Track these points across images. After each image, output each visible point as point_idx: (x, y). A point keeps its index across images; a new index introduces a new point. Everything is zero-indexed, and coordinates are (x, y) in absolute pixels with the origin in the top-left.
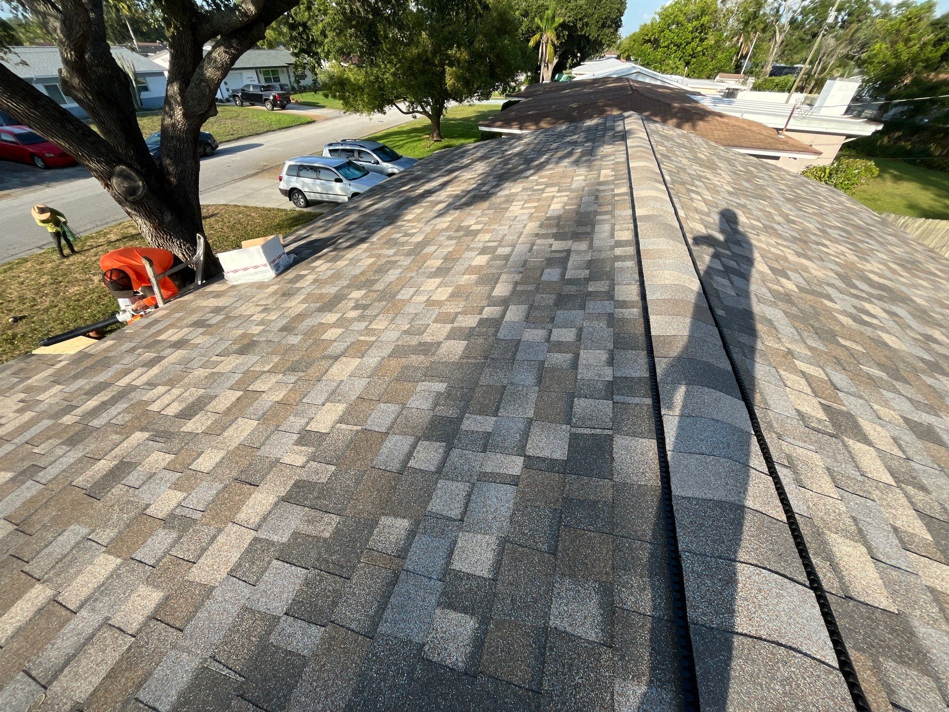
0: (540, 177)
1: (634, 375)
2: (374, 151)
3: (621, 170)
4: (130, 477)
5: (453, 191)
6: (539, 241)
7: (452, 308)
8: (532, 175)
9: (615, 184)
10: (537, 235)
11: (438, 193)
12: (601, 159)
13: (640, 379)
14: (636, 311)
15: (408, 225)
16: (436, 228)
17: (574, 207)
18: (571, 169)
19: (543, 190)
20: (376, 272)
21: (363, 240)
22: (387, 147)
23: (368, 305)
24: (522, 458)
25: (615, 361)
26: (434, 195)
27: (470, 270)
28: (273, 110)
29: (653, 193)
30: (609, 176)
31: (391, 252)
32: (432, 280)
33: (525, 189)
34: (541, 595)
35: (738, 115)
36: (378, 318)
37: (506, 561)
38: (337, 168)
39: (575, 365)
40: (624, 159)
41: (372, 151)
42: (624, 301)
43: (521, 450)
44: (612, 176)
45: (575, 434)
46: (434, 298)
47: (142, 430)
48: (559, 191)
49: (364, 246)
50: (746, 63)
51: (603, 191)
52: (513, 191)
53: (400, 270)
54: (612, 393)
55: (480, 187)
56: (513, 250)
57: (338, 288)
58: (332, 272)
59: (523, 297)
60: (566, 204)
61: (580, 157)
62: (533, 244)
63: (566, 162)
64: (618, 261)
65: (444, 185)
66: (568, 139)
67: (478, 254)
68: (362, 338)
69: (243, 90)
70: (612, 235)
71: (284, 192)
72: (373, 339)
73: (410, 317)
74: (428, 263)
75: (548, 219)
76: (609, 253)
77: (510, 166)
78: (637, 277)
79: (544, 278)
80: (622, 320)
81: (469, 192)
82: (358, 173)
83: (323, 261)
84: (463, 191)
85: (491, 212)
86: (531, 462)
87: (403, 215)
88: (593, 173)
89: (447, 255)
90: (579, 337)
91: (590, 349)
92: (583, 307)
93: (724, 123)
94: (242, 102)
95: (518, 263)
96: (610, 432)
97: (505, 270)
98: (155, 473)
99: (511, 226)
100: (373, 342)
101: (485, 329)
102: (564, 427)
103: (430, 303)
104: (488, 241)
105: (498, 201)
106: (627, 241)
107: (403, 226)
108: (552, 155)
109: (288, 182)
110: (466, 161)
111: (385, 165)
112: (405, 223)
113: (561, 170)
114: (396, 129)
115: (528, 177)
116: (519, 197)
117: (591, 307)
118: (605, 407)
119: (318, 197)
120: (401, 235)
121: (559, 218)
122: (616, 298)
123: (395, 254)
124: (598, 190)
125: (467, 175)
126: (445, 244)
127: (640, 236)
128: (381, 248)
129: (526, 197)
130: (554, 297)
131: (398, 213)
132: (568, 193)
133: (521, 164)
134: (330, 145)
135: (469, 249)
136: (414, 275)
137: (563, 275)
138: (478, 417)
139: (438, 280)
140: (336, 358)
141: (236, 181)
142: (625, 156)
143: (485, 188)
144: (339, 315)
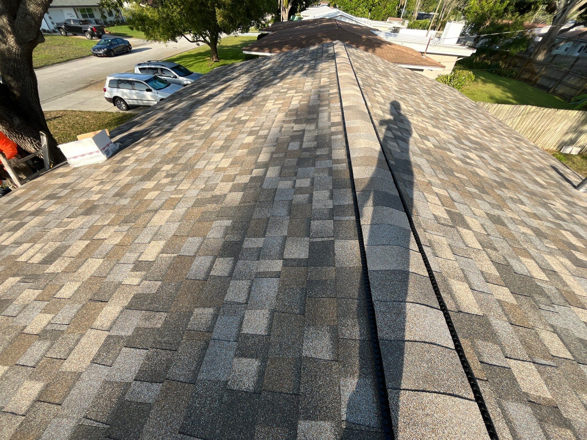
0: (284, 84)
1: (345, 203)
2: (172, 69)
3: (333, 78)
4: (8, 310)
5: (228, 95)
6: (285, 125)
7: (232, 172)
8: (279, 82)
9: (330, 87)
10: (284, 121)
11: (218, 96)
12: (321, 72)
13: (349, 205)
14: (345, 165)
15: (199, 118)
16: (218, 120)
17: (306, 102)
18: (302, 78)
19: (286, 92)
20: (179, 151)
21: (168, 130)
22: (181, 66)
23: (176, 174)
24: (282, 261)
25: (334, 196)
26: (215, 98)
27: (242, 146)
28: (92, 39)
29: (352, 92)
30: (326, 82)
31: (189, 137)
32: (218, 154)
33: (275, 92)
34: (297, 339)
35: (400, 44)
36: (183, 182)
37: (275, 323)
38: (146, 81)
39: (310, 200)
40: (334, 71)
41: (171, 69)
42: (338, 160)
43: (281, 256)
44: (328, 82)
45: (312, 242)
46: (220, 166)
47: (14, 276)
48: (296, 93)
49: (169, 134)
50: (403, 11)
51: (323, 91)
52: (267, 93)
53: (196, 149)
54: (333, 216)
55: (245, 91)
56: (269, 132)
57: (153, 164)
58: (149, 153)
59: (277, 162)
60: (301, 101)
61: (308, 70)
62: (282, 127)
63: (299, 74)
64: (333, 135)
65: (222, 91)
66: (300, 59)
67: (247, 136)
68: (173, 196)
69: (65, 23)
70: (329, 119)
71: (109, 100)
72: (181, 196)
73: (205, 180)
74: (215, 143)
75: (290, 111)
76: (328, 130)
77: (265, 77)
78: (344, 144)
79: (290, 148)
80: (337, 171)
81: (239, 95)
82: (162, 85)
83: (141, 147)
84: (235, 95)
85: (254, 107)
86: (287, 263)
87: (196, 111)
88: (316, 80)
89: (227, 137)
90: (312, 183)
91: (319, 190)
92: (314, 165)
93: (392, 48)
94: (66, 33)
95: (273, 140)
96: (333, 239)
97: (265, 145)
98: (28, 305)
99: (267, 116)
100: (181, 198)
101: (254, 184)
102: (306, 239)
103: (217, 170)
104: (253, 127)
105: (258, 100)
106: (338, 122)
107: (196, 119)
108: (291, 69)
109: (111, 92)
110: (235, 74)
111: (181, 78)
112: (197, 117)
113: (296, 79)
114: (187, 53)
115: (276, 84)
116: (271, 97)
117: (319, 164)
118: (330, 224)
119: (135, 103)
120: (195, 125)
121: (297, 110)
122: (333, 158)
123: (192, 139)
124: (320, 91)
125: (236, 84)
126: (225, 130)
127: (345, 119)
128: (182, 135)
129: (275, 97)
130: (296, 160)
131: (191, 111)
132: (302, 94)
133: (271, 76)
134: (139, 65)
135: (241, 132)
136: (206, 152)
137: (301, 145)
138: (254, 239)
139: (222, 154)
140: (156, 211)
141: (70, 92)
142: (335, 69)
143: (249, 92)
144: (156, 182)
